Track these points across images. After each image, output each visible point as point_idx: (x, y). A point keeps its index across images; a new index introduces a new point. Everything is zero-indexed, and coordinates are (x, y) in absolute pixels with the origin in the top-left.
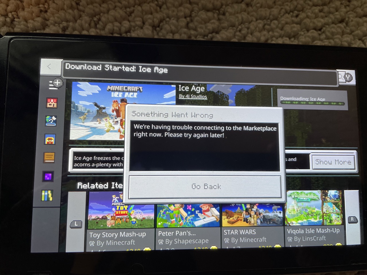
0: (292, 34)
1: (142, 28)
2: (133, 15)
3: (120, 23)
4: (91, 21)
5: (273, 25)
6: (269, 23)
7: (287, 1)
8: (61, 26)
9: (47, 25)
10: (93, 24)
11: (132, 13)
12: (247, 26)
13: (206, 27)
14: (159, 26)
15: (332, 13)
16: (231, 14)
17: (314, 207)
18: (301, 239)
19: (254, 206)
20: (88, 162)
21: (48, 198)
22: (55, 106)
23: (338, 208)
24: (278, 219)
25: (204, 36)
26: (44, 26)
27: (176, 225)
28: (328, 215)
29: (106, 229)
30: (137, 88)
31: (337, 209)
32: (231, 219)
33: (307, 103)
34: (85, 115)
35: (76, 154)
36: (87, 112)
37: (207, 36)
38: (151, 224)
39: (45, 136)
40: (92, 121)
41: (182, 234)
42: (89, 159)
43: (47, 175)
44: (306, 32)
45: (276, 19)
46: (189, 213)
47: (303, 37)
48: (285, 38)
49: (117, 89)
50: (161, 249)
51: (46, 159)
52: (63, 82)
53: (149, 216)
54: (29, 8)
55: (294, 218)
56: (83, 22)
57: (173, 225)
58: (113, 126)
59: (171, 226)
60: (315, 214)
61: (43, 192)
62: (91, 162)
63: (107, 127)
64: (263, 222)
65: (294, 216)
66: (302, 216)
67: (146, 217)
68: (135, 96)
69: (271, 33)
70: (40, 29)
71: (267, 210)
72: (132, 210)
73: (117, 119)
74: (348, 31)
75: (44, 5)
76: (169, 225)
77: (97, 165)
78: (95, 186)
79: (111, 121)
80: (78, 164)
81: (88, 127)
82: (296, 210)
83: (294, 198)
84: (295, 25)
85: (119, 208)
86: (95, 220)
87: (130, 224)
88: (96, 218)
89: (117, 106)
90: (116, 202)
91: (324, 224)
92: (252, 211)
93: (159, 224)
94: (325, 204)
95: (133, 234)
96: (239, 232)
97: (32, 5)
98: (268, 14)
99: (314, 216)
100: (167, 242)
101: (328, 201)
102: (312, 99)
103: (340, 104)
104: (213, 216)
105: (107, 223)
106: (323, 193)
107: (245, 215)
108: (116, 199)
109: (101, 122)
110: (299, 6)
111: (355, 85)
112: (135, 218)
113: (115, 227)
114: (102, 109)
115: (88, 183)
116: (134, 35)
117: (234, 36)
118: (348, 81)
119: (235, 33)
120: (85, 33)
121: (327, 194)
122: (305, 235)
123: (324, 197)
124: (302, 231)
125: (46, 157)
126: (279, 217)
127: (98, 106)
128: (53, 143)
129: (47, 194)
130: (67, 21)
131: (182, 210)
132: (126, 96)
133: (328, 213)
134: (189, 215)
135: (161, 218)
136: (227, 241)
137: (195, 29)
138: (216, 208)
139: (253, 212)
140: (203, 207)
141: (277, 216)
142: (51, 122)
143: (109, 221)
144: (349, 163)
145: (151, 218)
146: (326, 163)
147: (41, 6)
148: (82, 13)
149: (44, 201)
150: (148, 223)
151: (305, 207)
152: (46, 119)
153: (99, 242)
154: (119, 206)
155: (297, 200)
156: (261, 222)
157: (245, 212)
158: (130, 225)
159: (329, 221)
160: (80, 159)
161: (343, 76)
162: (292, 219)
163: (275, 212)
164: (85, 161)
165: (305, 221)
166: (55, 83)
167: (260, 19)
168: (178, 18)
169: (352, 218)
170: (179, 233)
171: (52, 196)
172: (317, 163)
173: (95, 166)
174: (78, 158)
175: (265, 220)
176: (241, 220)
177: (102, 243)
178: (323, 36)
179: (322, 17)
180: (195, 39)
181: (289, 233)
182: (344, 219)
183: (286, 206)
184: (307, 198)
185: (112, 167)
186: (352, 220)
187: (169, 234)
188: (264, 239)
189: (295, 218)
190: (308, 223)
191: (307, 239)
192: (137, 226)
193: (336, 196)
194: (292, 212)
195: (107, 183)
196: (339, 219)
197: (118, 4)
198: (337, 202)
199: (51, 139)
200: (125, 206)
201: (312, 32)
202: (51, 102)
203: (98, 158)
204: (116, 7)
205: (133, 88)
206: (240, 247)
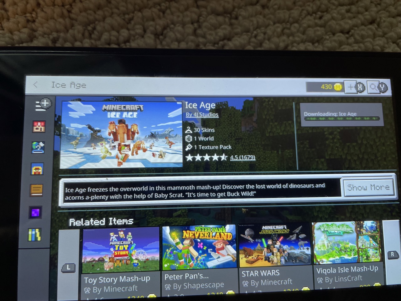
0: (316, 39)
1: (143, 37)
2: (133, 22)
3: (118, 32)
4: (85, 30)
5: (293, 29)
6: (288, 26)
7: (309, 2)
8: (51, 37)
9: (35, 37)
10: (87, 34)
11: (131, 20)
12: (263, 31)
13: (216, 34)
14: (162, 34)
15: (362, 13)
16: (244, 18)
17: (348, 241)
18: (334, 280)
19: (276, 242)
20: (81, 195)
21: (36, 238)
22: (43, 130)
23: (376, 242)
24: (305, 257)
25: (214, 44)
26: (32, 38)
27: (185, 267)
28: (364, 250)
29: (103, 273)
30: (137, 106)
31: (374, 243)
32: (250, 258)
33: (336, 119)
34: (78, 139)
35: (67, 185)
36: (79, 136)
37: (218, 44)
38: (156, 266)
39: (31, 165)
40: (85, 146)
41: (192, 277)
42: (82, 191)
43: (34, 211)
44: (331, 36)
45: (297, 21)
46: (200, 252)
47: (329, 42)
48: (307, 44)
49: (114, 109)
50: (169, 296)
51: (32, 192)
52: (52, 102)
53: (153, 257)
54: (15, 18)
55: (324, 255)
56: (76, 32)
57: (182, 267)
58: (110, 151)
59: (180, 268)
60: (349, 250)
61: (30, 230)
62: (85, 194)
63: (102, 153)
64: (287, 261)
65: (324, 253)
66: (334, 253)
67: (150, 258)
68: (135, 116)
69: (291, 38)
70: (27, 42)
71: (293, 247)
72: (133, 250)
73: (114, 143)
74: (381, 33)
75: (31, 13)
76: (177, 267)
77: (92, 198)
78: (90, 223)
79: (107, 146)
80: (69, 197)
81: (81, 153)
82: (326, 246)
83: (324, 231)
84: (319, 28)
85: (119, 247)
86: (90, 263)
87: (131, 266)
88: (91, 260)
89: (114, 128)
90: (115, 241)
91: (360, 261)
92: (274, 247)
93: (165, 266)
94: (361, 237)
95: (135, 278)
96: (260, 274)
97: (18, 14)
98: (287, 16)
99: (348, 252)
100: (175, 287)
101: (364, 234)
102: (341, 114)
103: (374, 118)
104: (228, 255)
105: (104, 266)
106: (358, 224)
107: (266, 253)
108: (113, 238)
109: (96, 148)
110: (323, 6)
111: (391, 96)
112: (137, 259)
113: (114, 270)
114: (97, 132)
115: (82, 219)
116: (133, 45)
117: (249, 43)
118: (382, 91)
119: (250, 39)
120: (78, 44)
121: (363, 225)
122: (338, 275)
123: (359, 229)
124: (334, 270)
125: (34, 190)
126: (307, 255)
127: (92, 129)
128: (41, 174)
129: (34, 233)
130: (57, 31)
131: (192, 249)
132: (124, 116)
133: (364, 247)
134: (200, 255)
135: (167, 258)
136: (245, 284)
137: (204, 37)
138: (231, 246)
139: (276, 249)
140: (216, 244)
141: (304, 253)
142: (39, 149)
143: (106, 264)
144: (387, 188)
145: (156, 259)
146: (360, 188)
147: (28, 15)
148: (74, 22)
149: (32, 241)
150: (153, 264)
151: (337, 242)
152: (32, 145)
153: (95, 288)
154: (119, 246)
155: (327, 234)
156: (286, 261)
157: (266, 250)
158: (131, 268)
159: (365, 257)
160: (72, 191)
161: (377, 85)
162: (321, 257)
163: (302, 248)
164: (77, 194)
165: (336, 258)
166: (42, 103)
167: (279, 22)
168: (184, 25)
169: (392, 253)
170: (190, 276)
171: (40, 235)
172: (350, 189)
173: (90, 199)
174: (69, 191)
175: (290, 257)
176: (262, 259)
177: (100, 290)
178: (351, 40)
179: (350, 18)
180: (204, 48)
181: (319, 273)
182: (382, 255)
183: (314, 240)
184: (338, 230)
185: (109, 200)
186: (393, 255)
187: (178, 278)
188: (290, 281)
189: (326, 255)
190: (342, 260)
191: (340, 279)
192: (140, 269)
193: (372, 227)
194: (322, 248)
195: (104, 219)
196: (377, 255)
197: (115, 10)
198: (374, 235)
199: (38, 169)
200: (125, 246)
201: (338, 36)
202: (37, 126)
203: (93, 190)
204: (112, 13)
205: (133, 107)
206: (261, 291)
